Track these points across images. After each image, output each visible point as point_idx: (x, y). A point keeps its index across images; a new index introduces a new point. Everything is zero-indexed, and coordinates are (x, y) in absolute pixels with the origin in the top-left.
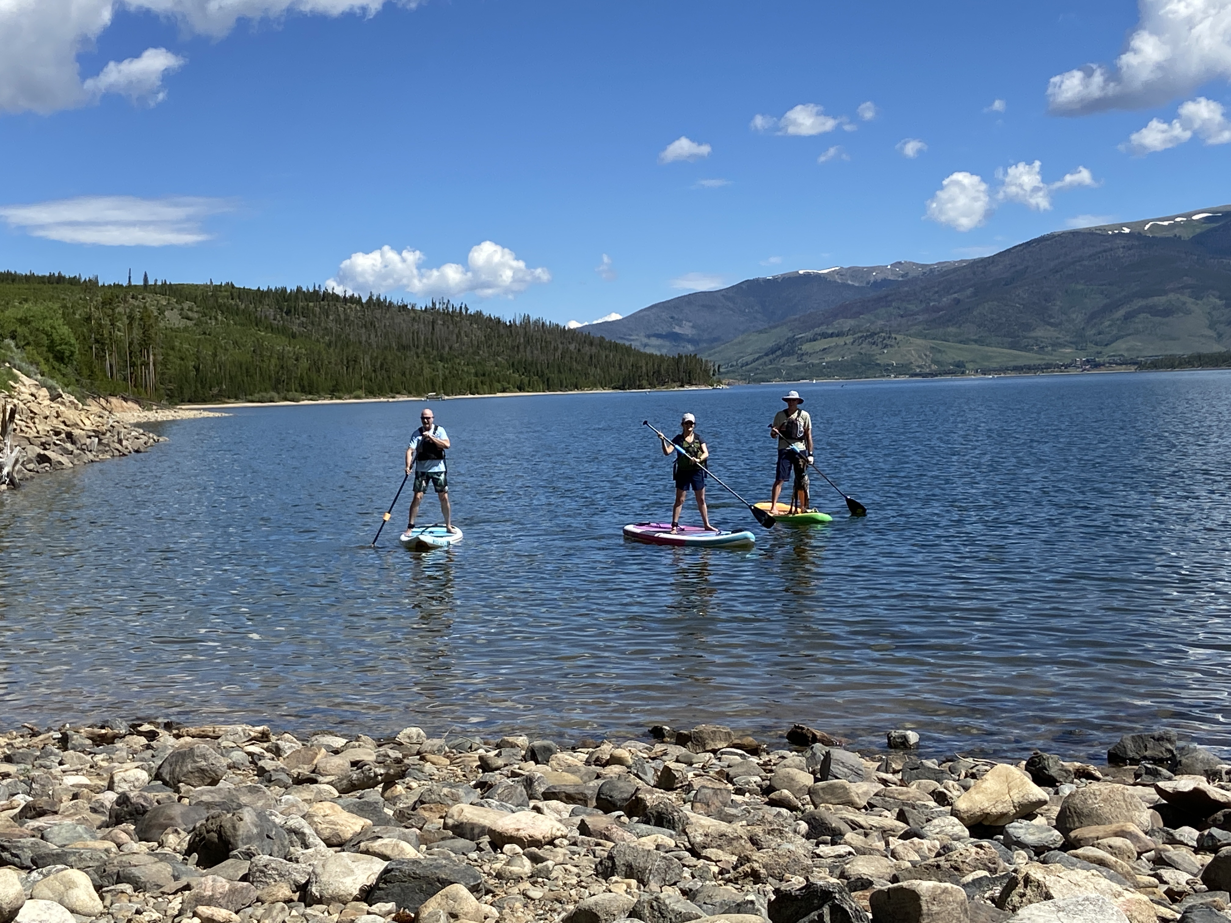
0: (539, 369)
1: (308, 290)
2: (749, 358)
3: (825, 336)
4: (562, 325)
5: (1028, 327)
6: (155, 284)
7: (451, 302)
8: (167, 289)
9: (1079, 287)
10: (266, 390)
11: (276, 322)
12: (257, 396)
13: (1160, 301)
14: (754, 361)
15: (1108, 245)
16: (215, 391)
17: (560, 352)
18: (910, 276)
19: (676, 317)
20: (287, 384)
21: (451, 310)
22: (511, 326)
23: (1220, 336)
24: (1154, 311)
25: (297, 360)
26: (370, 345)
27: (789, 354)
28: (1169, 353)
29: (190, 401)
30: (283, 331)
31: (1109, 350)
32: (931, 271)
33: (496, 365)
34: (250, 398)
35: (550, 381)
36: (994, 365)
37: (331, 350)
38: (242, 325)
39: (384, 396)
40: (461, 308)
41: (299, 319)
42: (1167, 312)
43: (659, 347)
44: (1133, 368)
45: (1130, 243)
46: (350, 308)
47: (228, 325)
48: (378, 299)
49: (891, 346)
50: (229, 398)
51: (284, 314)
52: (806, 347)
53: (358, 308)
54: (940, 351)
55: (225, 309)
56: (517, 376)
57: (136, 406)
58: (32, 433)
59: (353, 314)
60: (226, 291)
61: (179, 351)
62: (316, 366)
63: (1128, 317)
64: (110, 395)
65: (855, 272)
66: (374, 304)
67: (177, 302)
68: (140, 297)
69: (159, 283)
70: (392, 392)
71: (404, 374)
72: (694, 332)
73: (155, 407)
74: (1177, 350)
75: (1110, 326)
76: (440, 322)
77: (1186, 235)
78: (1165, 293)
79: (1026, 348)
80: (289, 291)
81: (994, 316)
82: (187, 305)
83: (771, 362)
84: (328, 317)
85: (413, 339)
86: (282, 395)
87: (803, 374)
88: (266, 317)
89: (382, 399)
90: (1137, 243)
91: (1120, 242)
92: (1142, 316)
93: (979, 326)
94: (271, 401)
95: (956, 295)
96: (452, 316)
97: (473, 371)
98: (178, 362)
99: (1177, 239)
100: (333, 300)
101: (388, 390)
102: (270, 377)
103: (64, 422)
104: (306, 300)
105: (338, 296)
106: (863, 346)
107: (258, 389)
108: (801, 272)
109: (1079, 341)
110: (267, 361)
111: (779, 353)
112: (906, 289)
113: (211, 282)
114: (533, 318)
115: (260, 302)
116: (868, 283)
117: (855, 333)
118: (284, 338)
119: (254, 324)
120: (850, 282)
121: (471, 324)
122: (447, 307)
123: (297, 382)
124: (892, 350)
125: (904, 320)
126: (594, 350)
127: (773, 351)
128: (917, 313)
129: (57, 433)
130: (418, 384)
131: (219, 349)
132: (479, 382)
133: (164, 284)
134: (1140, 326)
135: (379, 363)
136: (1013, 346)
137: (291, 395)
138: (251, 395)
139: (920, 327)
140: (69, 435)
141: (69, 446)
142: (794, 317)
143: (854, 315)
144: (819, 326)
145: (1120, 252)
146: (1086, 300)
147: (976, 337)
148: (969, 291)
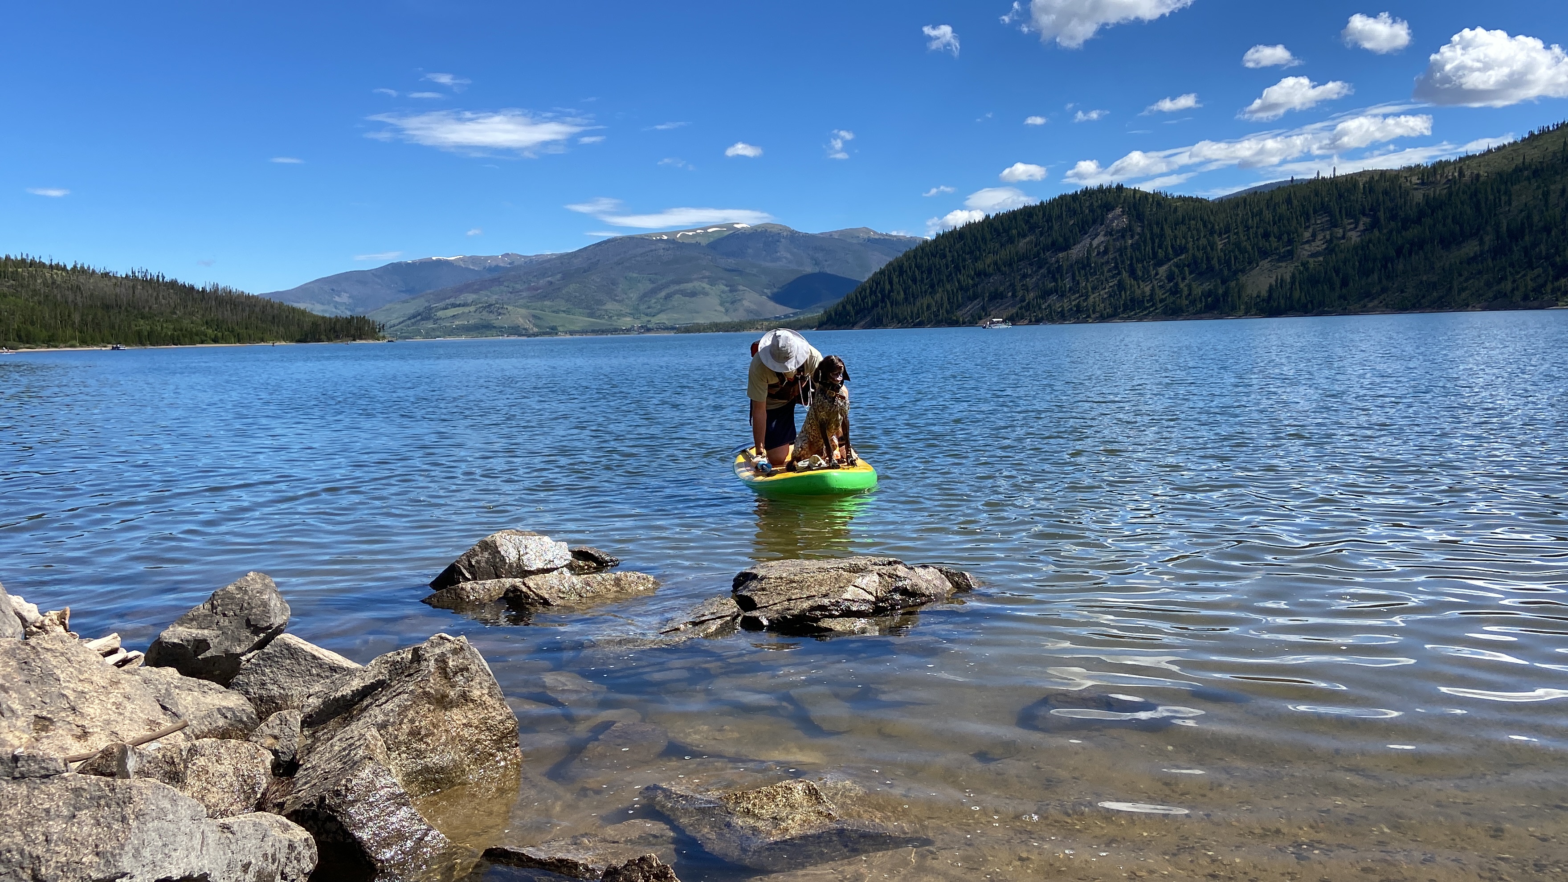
0: (230, 326)
2: (397, 321)
3: (454, 306)
4: (246, 292)
5: (600, 302)
7: (149, 272)
9: (635, 275)
13: (689, 286)
14: (400, 323)
15: (653, 247)
17: (246, 313)
18: (516, 264)
19: (337, 288)
21: (149, 278)
22: (203, 292)
23: (727, 311)
24: (684, 293)
25: (13, 314)
26: (76, 304)
27: (427, 318)
28: (695, 322)
31: (654, 320)
32: (531, 261)
33: (192, 323)
35: (240, 336)
36: (578, 329)
39: (97, 345)
40: (158, 276)
42: (693, 294)
43: (323, 311)
44: (673, 332)
45: (667, 246)
46: (56, 274)
48: (82, 267)
49: (504, 314)
52: (440, 314)
53: (64, 274)
54: (539, 318)
56: (210, 331)
59: (59, 278)
62: (31, 320)
63: (668, 297)
65: (474, 260)
66: (79, 272)
71: (113, 328)
72: (351, 301)
74: (700, 320)
75: (656, 303)
76: (140, 287)
77: (704, 242)
78: (692, 281)
79: (599, 317)
81: (577, 294)
83: (413, 324)
84: (36, 280)
85: (116, 300)
87: (438, 333)
89: (95, 348)
90: (672, 246)
91: (662, 245)
92: (677, 296)
93: (567, 301)
95: (549, 279)
96: (150, 283)
97: (172, 327)
99: (698, 244)
100: (40, 267)
101: (98, 339)
104: (15, 266)
105: (44, 264)
106: (484, 313)
108: (434, 258)
109: (635, 313)
111: (419, 318)
112: (513, 273)
114: (221, 286)
116: (485, 268)
117: (476, 304)
120: (471, 267)
121: (168, 289)
122: (145, 275)
123: (14, 333)
124: (505, 317)
125: (512, 296)
126: (275, 312)
127: (414, 317)
128: (521, 291)
130: (127, 336)
132: (181, 336)
134: (676, 304)
135: (90, 318)
136: (591, 315)
137: (9, 344)
139: (525, 301)
142: (429, 291)
143: (475, 292)
144: (449, 298)
145: (661, 252)
146: (639, 285)
147: (564, 309)
148: (559, 276)
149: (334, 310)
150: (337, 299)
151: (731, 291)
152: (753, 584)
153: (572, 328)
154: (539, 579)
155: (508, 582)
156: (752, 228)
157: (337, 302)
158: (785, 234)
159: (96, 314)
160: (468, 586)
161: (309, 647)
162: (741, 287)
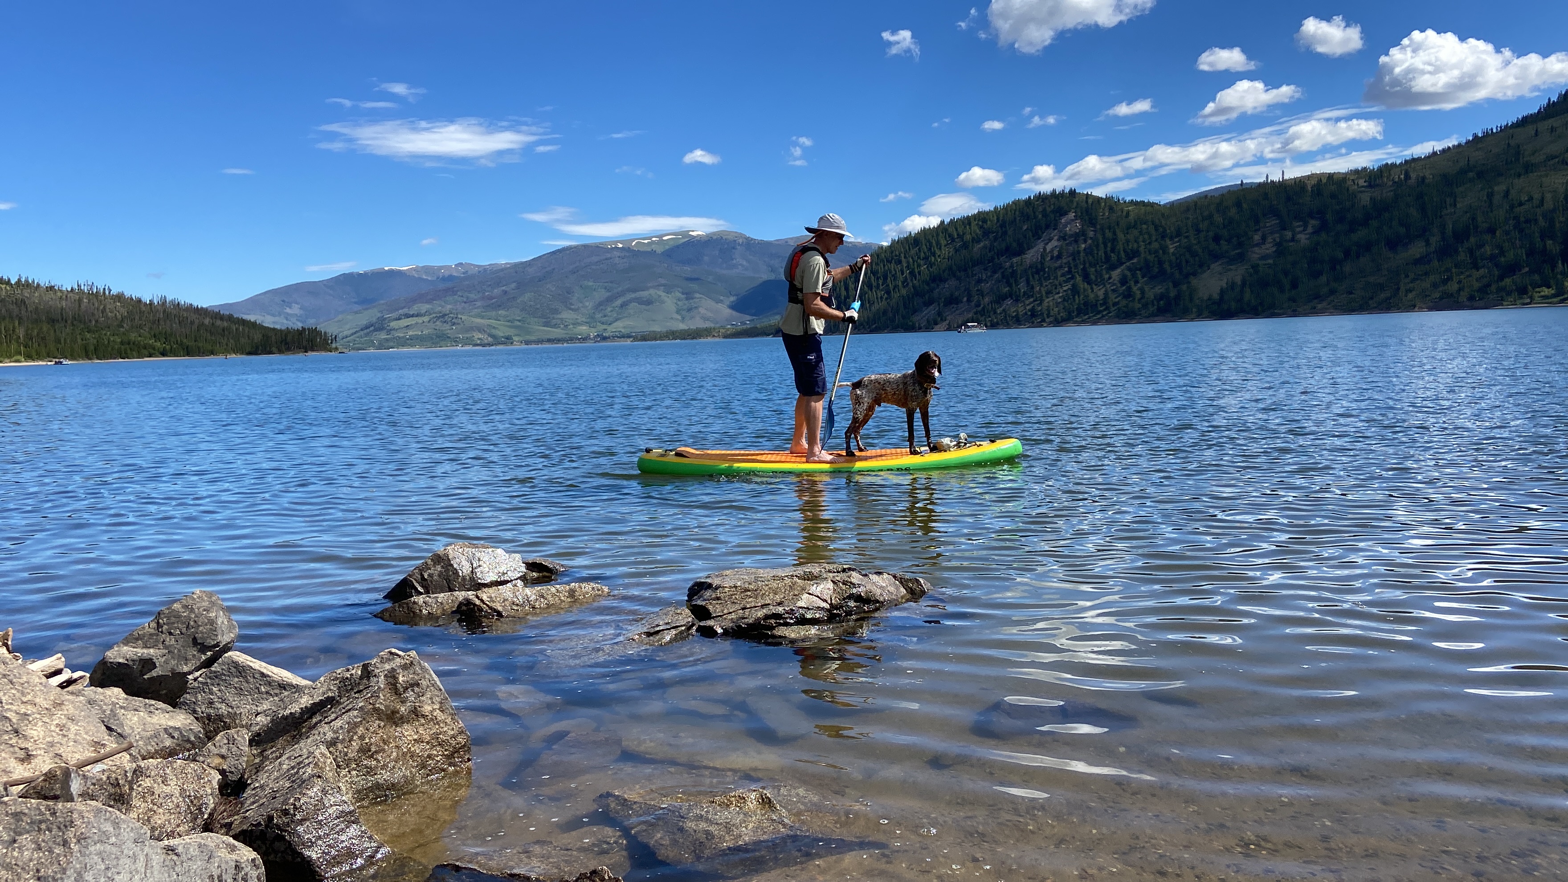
0: (179, 339)
3: (408, 316)
4: (195, 304)
5: (556, 311)
7: (95, 284)
9: (591, 284)
13: (644, 294)
14: (352, 334)
15: (609, 255)
17: (195, 325)
18: (470, 273)
19: (286, 300)
21: (95, 291)
22: (150, 304)
23: (683, 318)
24: (640, 301)
26: (20, 318)
27: (380, 329)
28: (652, 329)
31: (610, 329)
32: (485, 270)
33: (140, 336)
35: (189, 349)
36: (533, 338)
39: (42, 360)
40: (104, 289)
42: (649, 302)
43: (274, 322)
44: (628, 340)
45: (622, 254)
48: (27, 281)
49: (458, 324)
52: (394, 324)
53: (8, 287)
54: (494, 328)
56: (158, 344)
63: (624, 305)
65: (427, 269)
66: (23, 285)
70: (48, 356)
71: (58, 342)
72: (302, 312)
74: (657, 328)
75: (612, 311)
76: (85, 300)
77: (659, 250)
78: (647, 289)
79: (555, 326)
81: (532, 303)
83: (367, 335)
85: (61, 314)
87: (391, 344)
89: (41, 363)
90: (627, 254)
91: (617, 253)
92: (632, 304)
93: (522, 310)
95: (503, 288)
96: (96, 296)
97: (119, 340)
99: (653, 252)
101: (44, 354)
106: (438, 323)
108: (386, 268)
109: (591, 321)
111: (372, 328)
112: (467, 283)
114: (169, 299)
116: (438, 277)
117: (431, 314)
120: (425, 277)
121: (114, 302)
122: (91, 289)
124: (459, 327)
125: (466, 305)
126: (225, 324)
127: (367, 327)
128: (476, 300)
134: (632, 312)
135: (35, 333)
136: (546, 324)
139: (479, 310)
142: (382, 302)
143: (427, 302)
144: (402, 308)
145: (617, 260)
146: (595, 293)
147: (520, 318)
148: (513, 285)
149: (285, 321)
150: (288, 310)
151: (687, 299)
152: (708, 594)
153: (528, 338)
154: (492, 591)
155: (461, 595)
156: (707, 235)
157: (288, 314)
158: (741, 241)
159: (41, 329)
160: (420, 600)
161: (257, 665)
162: (697, 295)
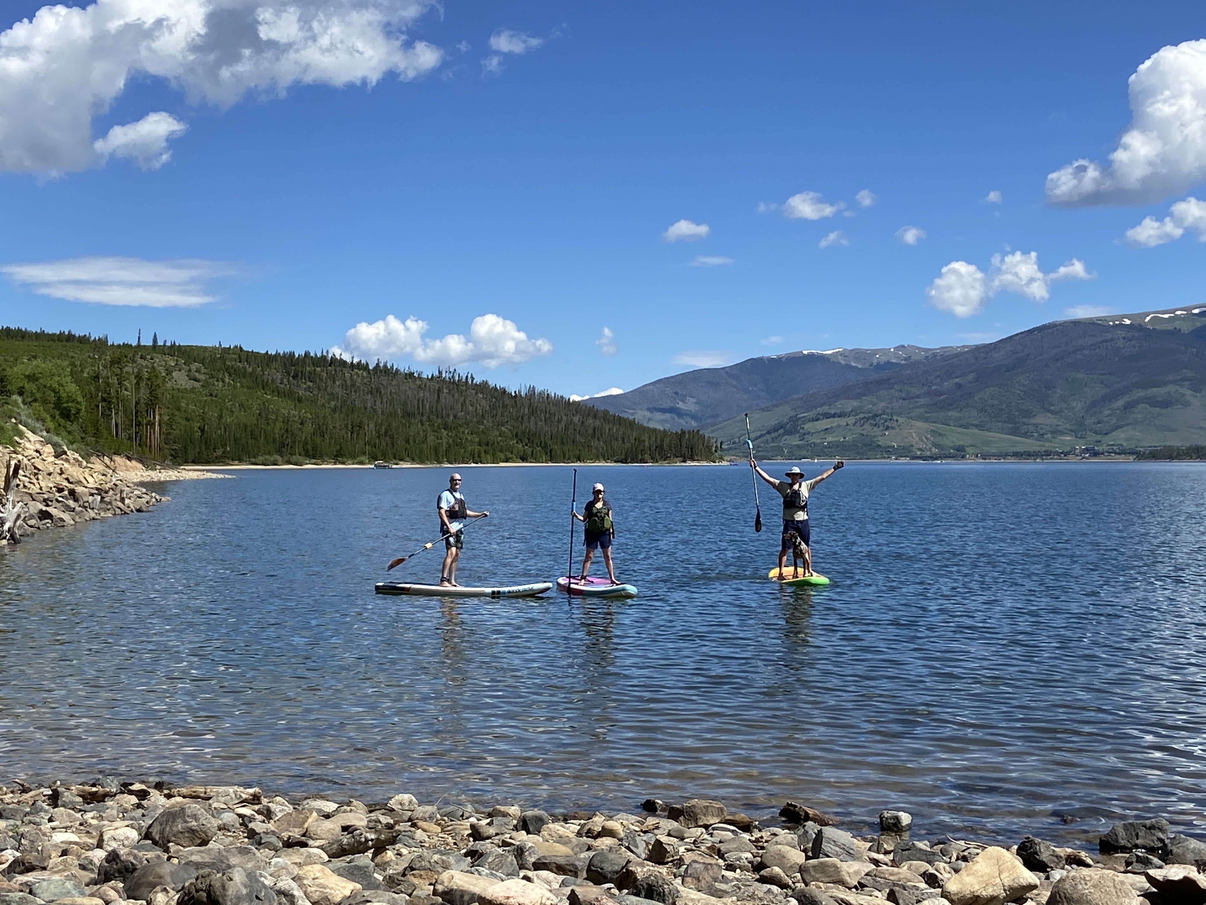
0: (542, 439)
1: (316, 355)
3: (827, 416)
5: (1029, 414)
6: (165, 345)
7: (457, 371)
8: (175, 350)
9: (1080, 376)
10: (269, 453)
11: (282, 386)
12: (261, 458)
13: (1160, 392)
14: (756, 439)
15: (1109, 336)
16: (219, 452)
17: (563, 424)
18: (913, 359)
19: (680, 393)
20: (291, 447)
21: (457, 378)
22: (516, 396)
24: (1153, 402)
25: (302, 424)
26: (375, 411)
27: (791, 433)
28: (1168, 444)
29: (194, 462)
30: (289, 395)
31: (1108, 439)
32: (935, 355)
33: (500, 435)
34: (253, 460)
35: (553, 453)
36: (994, 451)
37: (336, 415)
38: (249, 388)
41: (305, 383)
42: (1166, 403)
44: (1132, 458)
45: (1130, 334)
46: (357, 374)
47: (235, 387)
48: (385, 366)
49: (892, 428)
50: (233, 460)
51: (291, 379)
52: (808, 427)
53: (365, 374)
54: (940, 435)
55: (232, 371)
57: (140, 466)
58: (35, 489)
59: (359, 380)
60: (235, 354)
61: (185, 411)
62: (320, 431)
63: (1128, 407)
64: (115, 454)
65: (858, 354)
66: (381, 371)
67: (185, 364)
68: (149, 357)
69: (168, 344)
70: (395, 459)
71: (408, 441)
72: (697, 408)
73: (158, 467)
74: (1175, 442)
75: (1110, 415)
76: (445, 391)
77: (1186, 328)
78: (1165, 384)
79: (1025, 435)
80: (297, 356)
81: (995, 402)
82: (195, 366)
83: (773, 441)
84: (334, 382)
85: (418, 407)
86: (286, 459)
87: (804, 453)
88: (273, 380)
90: (1136, 334)
91: (1122, 333)
92: (1140, 406)
93: (981, 411)
94: (275, 464)
95: (957, 380)
96: (458, 385)
97: (477, 440)
98: (184, 422)
99: (1177, 332)
100: (340, 365)
101: (391, 456)
102: (274, 441)
103: (67, 479)
104: (313, 364)
105: (345, 362)
106: (864, 427)
107: (262, 452)
108: (805, 352)
109: (1079, 429)
110: (272, 424)
111: (781, 431)
112: (908, 372)
113: (220, 345)
114: (539, 389)
115: (268, 365)
116: (871, 365)
117: (857, 414)
118: (289, 402)
119: (260, 387)
120: (854, 364)
121: (476, 393)
122: (453, 377)
123: (301, 445)
124: (893, 432)
125: (905, 403)
126: (598, 423)
127: (776, 430)
128: (919, 397)
129: (60, 490)
130: (421, 451)
131: (225, 411)
132: (482, 452)
133: (173, 346)
134: (1139, 416)
135: (383, 430)
136: (1014, 432)
137: (294, 458)
138: (255, 457)
139: (922, 410)
140: (72, 493)
141: (71, 503)
143: (858, 397)
144: (821, 406)
146: (1086, 389)
147: (976, 422)
150: (681, 405)
153: (987, 450)
157: (680, 409)
